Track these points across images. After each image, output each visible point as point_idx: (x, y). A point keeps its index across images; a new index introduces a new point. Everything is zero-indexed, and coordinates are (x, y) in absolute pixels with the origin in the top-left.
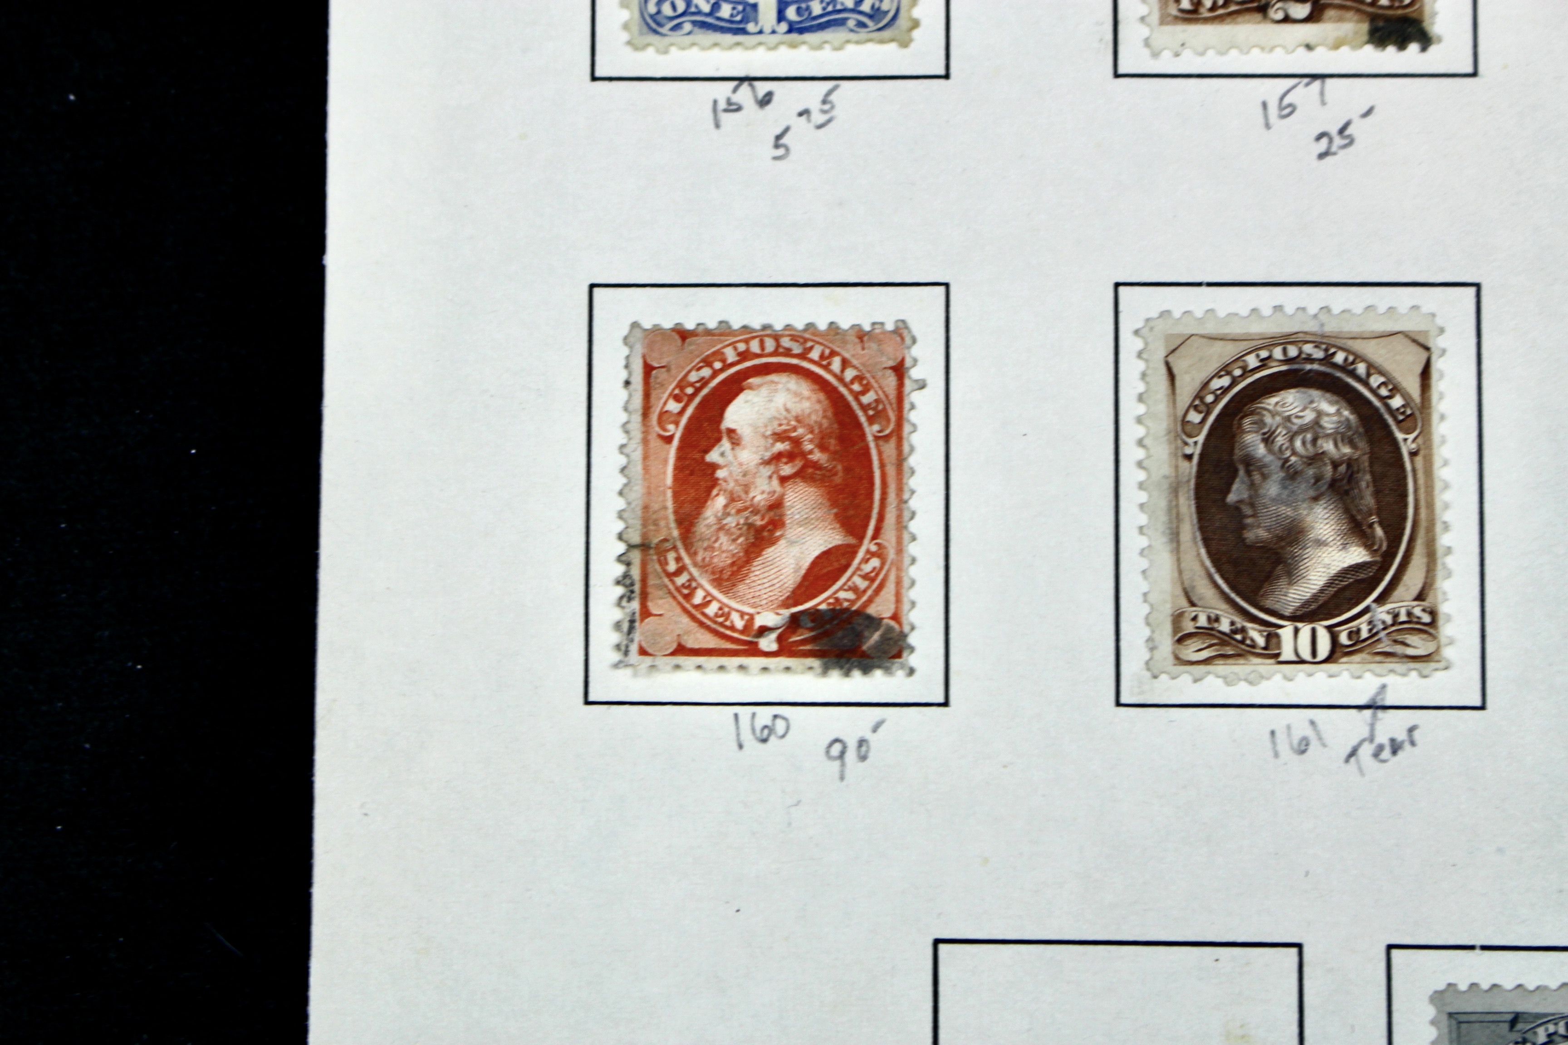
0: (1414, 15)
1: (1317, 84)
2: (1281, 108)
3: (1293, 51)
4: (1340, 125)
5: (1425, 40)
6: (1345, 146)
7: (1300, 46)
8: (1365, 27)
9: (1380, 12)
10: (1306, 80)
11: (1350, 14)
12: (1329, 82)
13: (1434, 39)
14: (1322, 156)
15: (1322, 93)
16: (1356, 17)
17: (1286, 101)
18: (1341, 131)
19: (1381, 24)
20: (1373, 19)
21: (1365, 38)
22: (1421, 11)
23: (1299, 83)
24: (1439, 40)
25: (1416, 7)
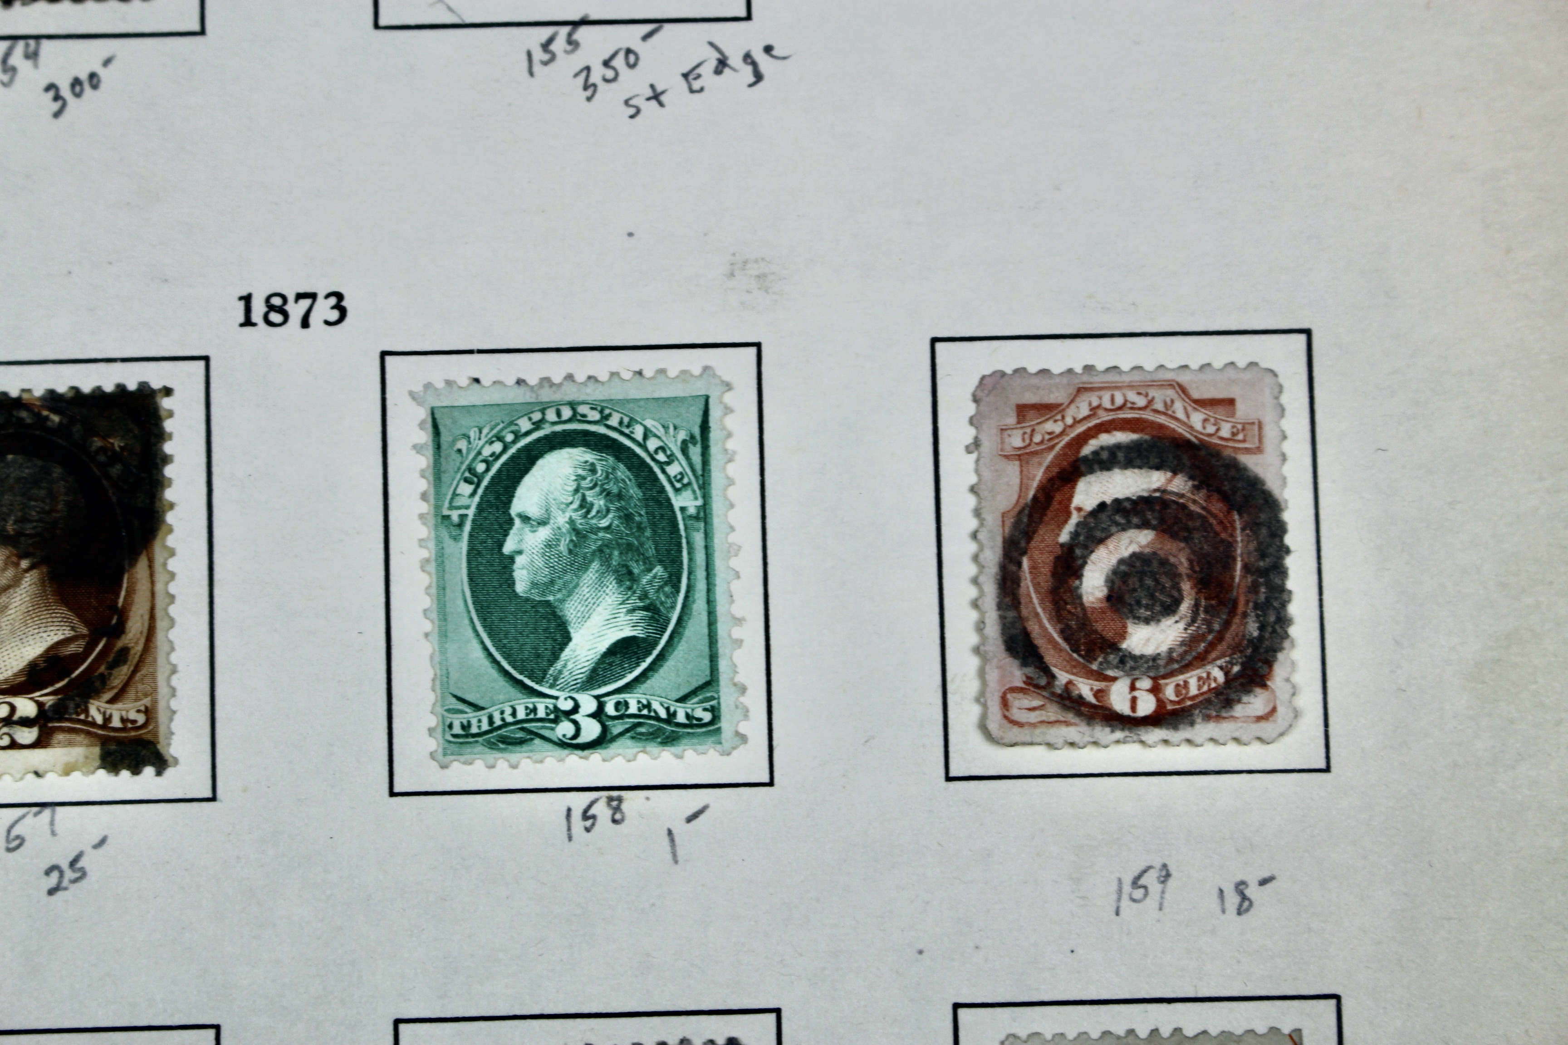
0: (149, 737)
1: (47, 812)
2: (8, 841)
3: (21, 779)
4: (71, 858)
5: (161, 763)
6: (75, 881)
7: (30, 772)
8: (96, 751)
9: (112, 734)
10: (35, 809)
11: (80, 738)
12: (59, 810)
13: (170, 760)
14: (51, 892)
15: (52, 823)
16: (86, 741)
17: (14, 833)
18: (73, 864)
19: (113, 747)
20: (104, 742)
21: (98, 763)
22: (155, 733)
23: (28, 813)
24: (176, 762)
25: (151, 727)
